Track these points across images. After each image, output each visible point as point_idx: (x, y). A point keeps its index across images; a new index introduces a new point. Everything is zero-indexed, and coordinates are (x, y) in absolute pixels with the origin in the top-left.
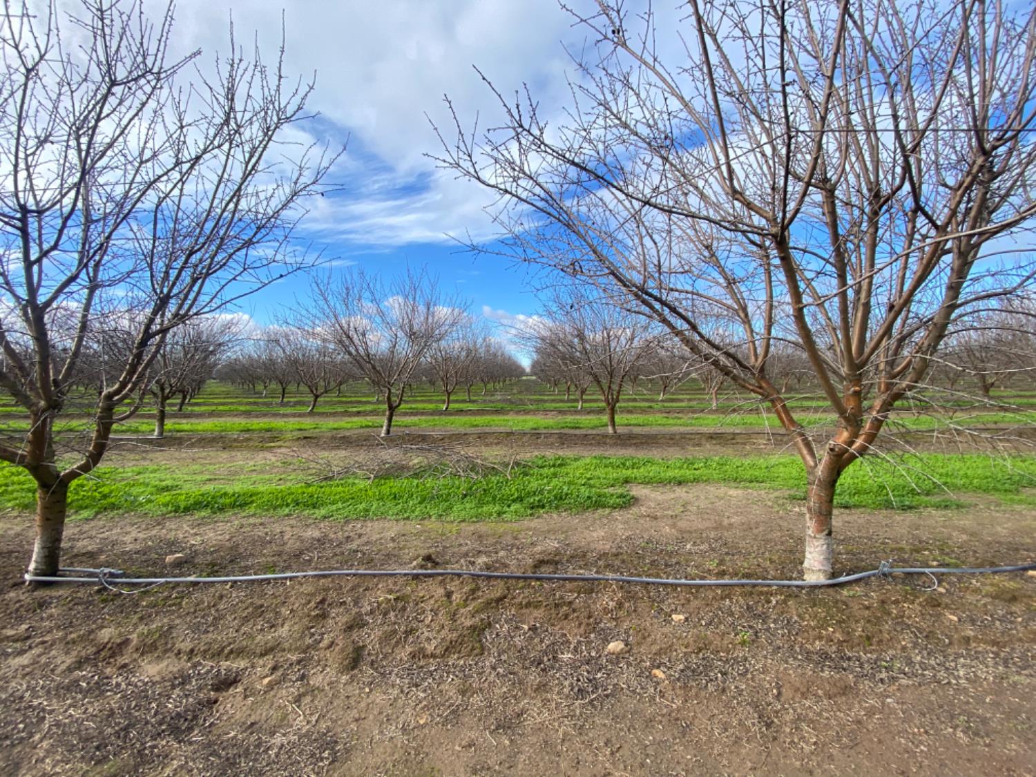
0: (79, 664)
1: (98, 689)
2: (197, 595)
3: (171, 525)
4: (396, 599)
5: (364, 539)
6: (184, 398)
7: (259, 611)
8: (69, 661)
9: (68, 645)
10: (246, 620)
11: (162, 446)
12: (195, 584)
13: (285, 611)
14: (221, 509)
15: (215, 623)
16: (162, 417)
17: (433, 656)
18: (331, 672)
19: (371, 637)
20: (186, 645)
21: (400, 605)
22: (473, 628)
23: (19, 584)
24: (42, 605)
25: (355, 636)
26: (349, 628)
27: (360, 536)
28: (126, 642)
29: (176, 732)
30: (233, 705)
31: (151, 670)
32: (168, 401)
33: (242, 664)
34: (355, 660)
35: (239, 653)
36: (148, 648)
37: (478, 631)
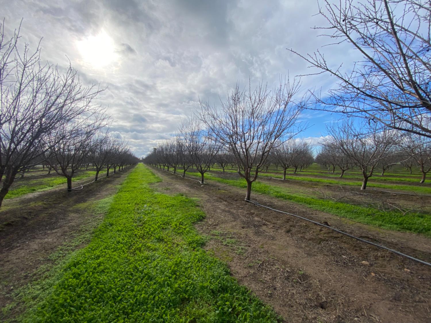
0: (247, 214)
1: (248, 218)
2: (268, 211)
3: (273, 199)
4: (306, 226)
5: (317, 215)
6: (296, 169)
7: (277, 217)
8: (246, 213)
9: (247, 211)
10: (274, 218)
11: (284, 182)
12: (269, 209)
13: (281, 219)
14: (286, 199)
15: (268, 216)
16: (285, 174)
17: (306, 239)
18: (283, 231)
19: (294, 230)
20: (262, 217)
21: (306, 227)
22: (321, 239)
23: (244, 200)
24: (246, 204)
25: (291, 228)
26: (291, 226)
27: (316, 214)
28: (254, 213)
29: (254, 226)
30: (264, 228)
31: (256, 219)
32: (288, 169)
33: (269, 224)
34: (288, 231)
35: (269, 222)
36: (257, 215)
37: (322, 240)
